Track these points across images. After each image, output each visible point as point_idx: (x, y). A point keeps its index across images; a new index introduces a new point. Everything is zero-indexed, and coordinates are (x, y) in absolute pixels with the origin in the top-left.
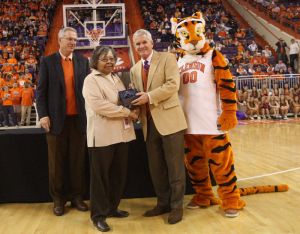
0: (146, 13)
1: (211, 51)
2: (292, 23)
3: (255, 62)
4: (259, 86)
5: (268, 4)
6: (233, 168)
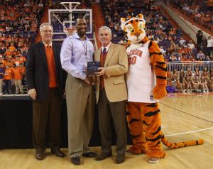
0: (106, 17)
2: (209, 25)
4: (186, 69)
5: (192, 11)
6: (160, 129)
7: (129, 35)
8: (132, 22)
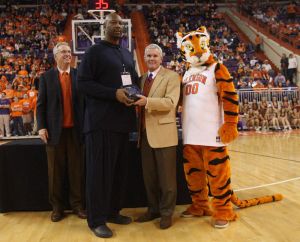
0: (151, 28)
1: (215, 64)
3: (256, 75)
5: (268, 20)
6: (229, 182)
7: (187, 55)
8: (191, 37)
